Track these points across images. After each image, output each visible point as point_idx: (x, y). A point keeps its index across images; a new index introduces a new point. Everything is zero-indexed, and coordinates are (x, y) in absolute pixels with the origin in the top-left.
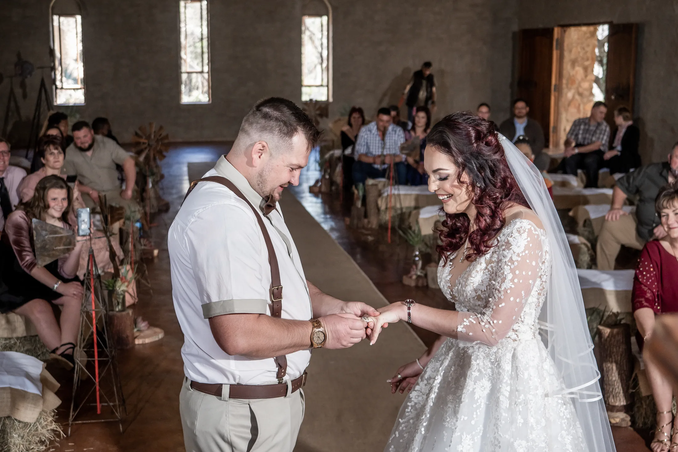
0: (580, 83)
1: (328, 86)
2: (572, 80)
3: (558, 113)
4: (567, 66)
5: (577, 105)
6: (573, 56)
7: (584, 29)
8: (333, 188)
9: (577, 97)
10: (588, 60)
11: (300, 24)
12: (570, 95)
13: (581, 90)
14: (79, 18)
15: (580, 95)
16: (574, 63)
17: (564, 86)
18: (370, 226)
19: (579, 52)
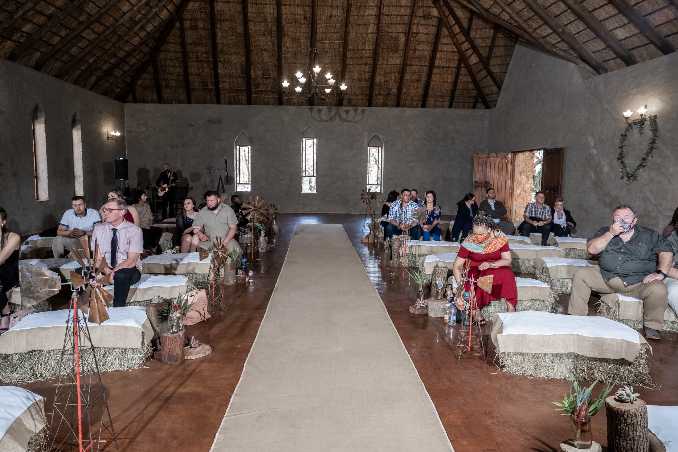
0: (524, 185)
1: (381, 185)
2: (520, 183)
3: (512, 202)
4: (517, 175)
5: (523, 197)
6: (520, 170)
7: (527, 154)
8: (376, 241)
9: (522, 192)
10: (529, 172)
11: (366, 151)
12: (518, 191)
13: (525, 189)
14: (250, 147)
15: (524, 191)
16: (521, 173)
17: (515, 186)
18: (393, 266)
19: (524, 168)
